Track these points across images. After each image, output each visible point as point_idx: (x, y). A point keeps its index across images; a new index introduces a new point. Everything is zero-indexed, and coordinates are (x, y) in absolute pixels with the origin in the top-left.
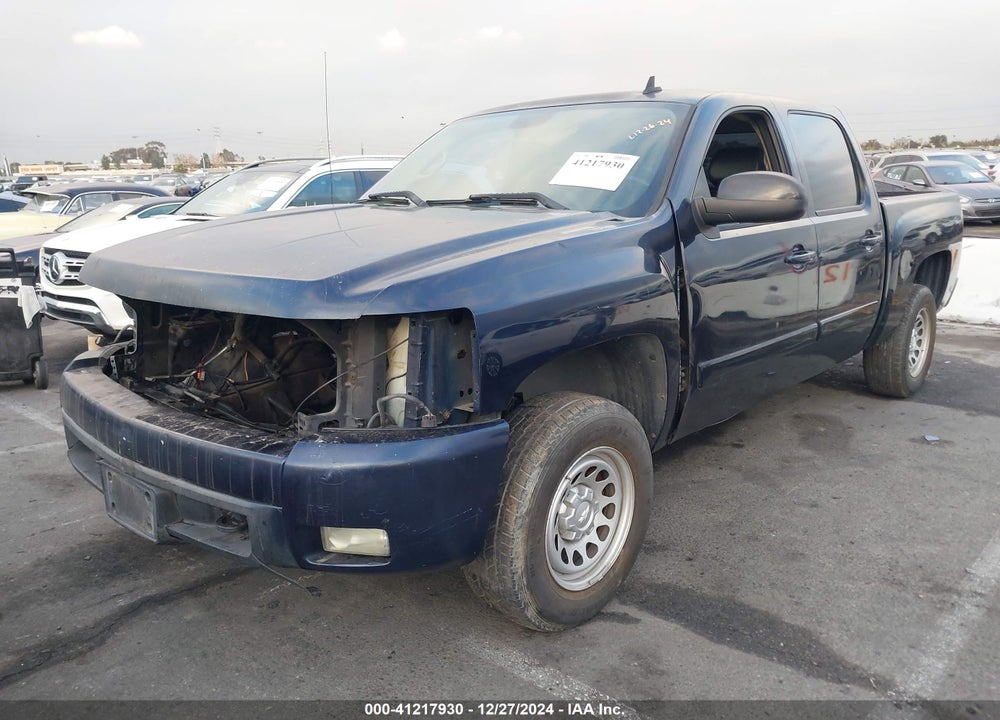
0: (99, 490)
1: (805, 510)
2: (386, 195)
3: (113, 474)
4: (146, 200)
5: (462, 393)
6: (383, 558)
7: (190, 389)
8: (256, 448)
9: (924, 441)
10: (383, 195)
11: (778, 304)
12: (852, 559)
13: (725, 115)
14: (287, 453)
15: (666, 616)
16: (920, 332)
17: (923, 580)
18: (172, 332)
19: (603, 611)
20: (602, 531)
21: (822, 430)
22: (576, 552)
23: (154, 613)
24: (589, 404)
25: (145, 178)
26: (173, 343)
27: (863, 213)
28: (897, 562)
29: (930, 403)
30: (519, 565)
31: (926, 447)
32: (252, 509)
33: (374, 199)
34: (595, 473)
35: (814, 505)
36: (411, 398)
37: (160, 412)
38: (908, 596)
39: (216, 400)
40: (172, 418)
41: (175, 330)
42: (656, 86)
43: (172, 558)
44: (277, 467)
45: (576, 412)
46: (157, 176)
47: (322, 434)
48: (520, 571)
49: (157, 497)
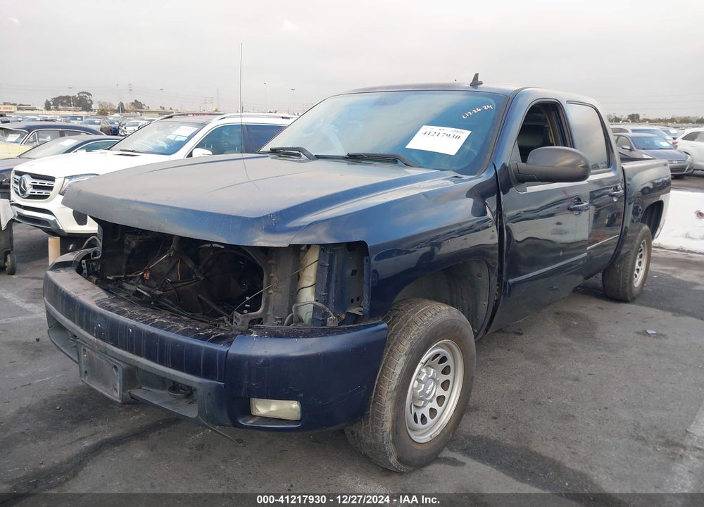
0: (75, 361)
1: (570, 382)
2: (284, 149)
3: (87, 350)
4: (84, 137)
5: (352, 301)
6: (296, 422)
7: (140, 286)
8: (205, 338)
9: (646, 334)
10: (281, 149)
11: (562, 234)
12: (607, 420)
13: (532, 104)
14: (230, 343)
15: (483, 460)
16: (641, 257)
17: (658, 437)
18: (127, 243)
19: (439, 456)
20: (440, 400)
21: (576, 323)
22: (422, 414)
23: (112, 453)
24: (438, 309)
25: (78, 119)
26: (127, 252)
27: (611, 174)
28: (639, 423)
29: (646, 306)
30: (388, 426)
31: (648, 339)
32: (200, 383)
33: (274, 151)
34: (438, 358)
35: (577, 379)
36: (319, 304)
37: (126, 306)
38: (649, 449)
39: (160, 296)
40: (137, 312)
41: (130, 242)
42: (479, 80)
43: (121, 409)
44: (222, 353)
45: (429, 315)
46: (87, 117)
47: (255, 329)
48: (388, 430)
49: (123, 370)
